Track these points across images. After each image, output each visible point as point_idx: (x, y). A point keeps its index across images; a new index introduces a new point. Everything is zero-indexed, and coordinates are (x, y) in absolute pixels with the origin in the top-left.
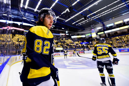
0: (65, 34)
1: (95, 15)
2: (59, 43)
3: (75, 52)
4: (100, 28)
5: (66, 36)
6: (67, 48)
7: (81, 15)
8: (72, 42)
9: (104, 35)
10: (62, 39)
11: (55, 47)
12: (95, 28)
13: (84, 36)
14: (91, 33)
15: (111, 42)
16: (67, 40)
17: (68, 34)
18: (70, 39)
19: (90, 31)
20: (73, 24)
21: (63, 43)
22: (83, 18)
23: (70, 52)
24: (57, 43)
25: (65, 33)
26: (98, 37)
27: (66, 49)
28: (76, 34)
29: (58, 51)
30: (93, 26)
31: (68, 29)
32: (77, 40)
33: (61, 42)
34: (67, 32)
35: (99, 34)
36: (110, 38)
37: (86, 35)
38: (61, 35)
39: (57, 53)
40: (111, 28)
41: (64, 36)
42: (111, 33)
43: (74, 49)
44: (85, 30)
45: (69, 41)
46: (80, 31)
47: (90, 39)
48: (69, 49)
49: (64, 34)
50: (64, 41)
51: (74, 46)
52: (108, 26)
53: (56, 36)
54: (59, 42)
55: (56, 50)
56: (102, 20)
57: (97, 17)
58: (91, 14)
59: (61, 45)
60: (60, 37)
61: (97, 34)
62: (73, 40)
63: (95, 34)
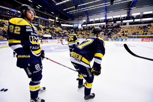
0: (55, 21)
1: (84, 6)
2: (47, 30)
3: (62, 39)
4: (85, 21)
5: (55, 23)
6: (56, 35)
7: (73, 2)
8: (61, 30)
9: (86, 27)
10: (51, 26)
11: (43, 34)
12: (82, 20)
13: (72, 26)
14: (78, 24)
15: (89, 34)
16: (56, 27)
17: (58, 21)
18: (59, 27)
19: (78, 22)
20: (64, 10)
21: (52, 30)
22: (74, 7)
23: (58, 40)
24: (44, 29)
25: (55, 19)
26: (82, 29)
27: (55, 37)
28: (66, 22)
29: (46, 38)
30: (81, 18)
31: (59, 15)
32: (66, 29)
33: (49, 29)
34: (57, 18)
35: (83, 26)
36: (89, 31)
37: (74, 25)
38: (50, 21)
39: (45, 40)
40: (92, 22)
41: (53, 23)
42: (90, 27)
43: (62, 37)
44: (74, 20)
45: (58, 29)
46: (70, 20)
47: (76, 29)
48: (58, 37)
49: (53, 20)
50: (53, 28)
51: (62, 34)
52: (91, 20)
53: (44, 21)
54: (47, 28)
55: (44, 36)
56: (88, 14)
57: (85, 10)
58: (81, 5)
59: (50, 32)
60: (49, 23)
61: (82, 26)
62: (62, 28)
63: (81, 26)
